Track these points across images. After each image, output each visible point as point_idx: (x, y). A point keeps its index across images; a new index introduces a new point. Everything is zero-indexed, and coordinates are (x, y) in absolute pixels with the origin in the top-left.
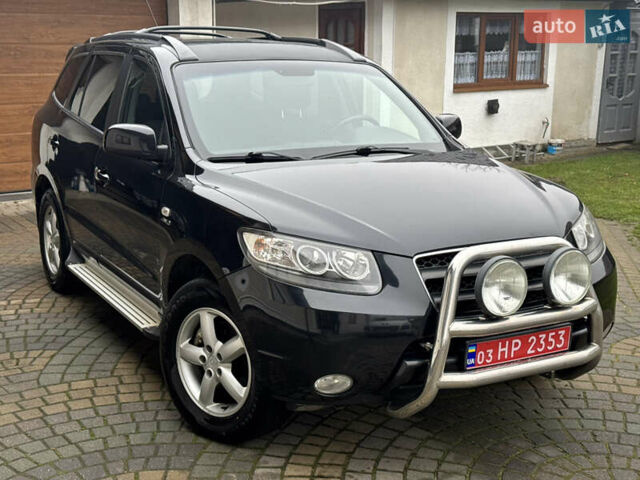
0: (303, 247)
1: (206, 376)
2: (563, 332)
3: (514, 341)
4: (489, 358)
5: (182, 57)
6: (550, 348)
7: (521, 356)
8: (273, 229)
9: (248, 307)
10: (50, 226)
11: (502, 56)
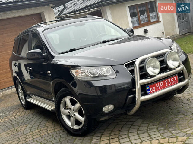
0: (90, 70)
1: (71, 117)
2: (175, 78)
3: (161, 83)
4: (154, 90)
5: (45, 28)
6: (172, 83)
7: (164, 87)
8: (80, 66)
9: (79, 94)
10: (20, 90)
11: (145, 16)
